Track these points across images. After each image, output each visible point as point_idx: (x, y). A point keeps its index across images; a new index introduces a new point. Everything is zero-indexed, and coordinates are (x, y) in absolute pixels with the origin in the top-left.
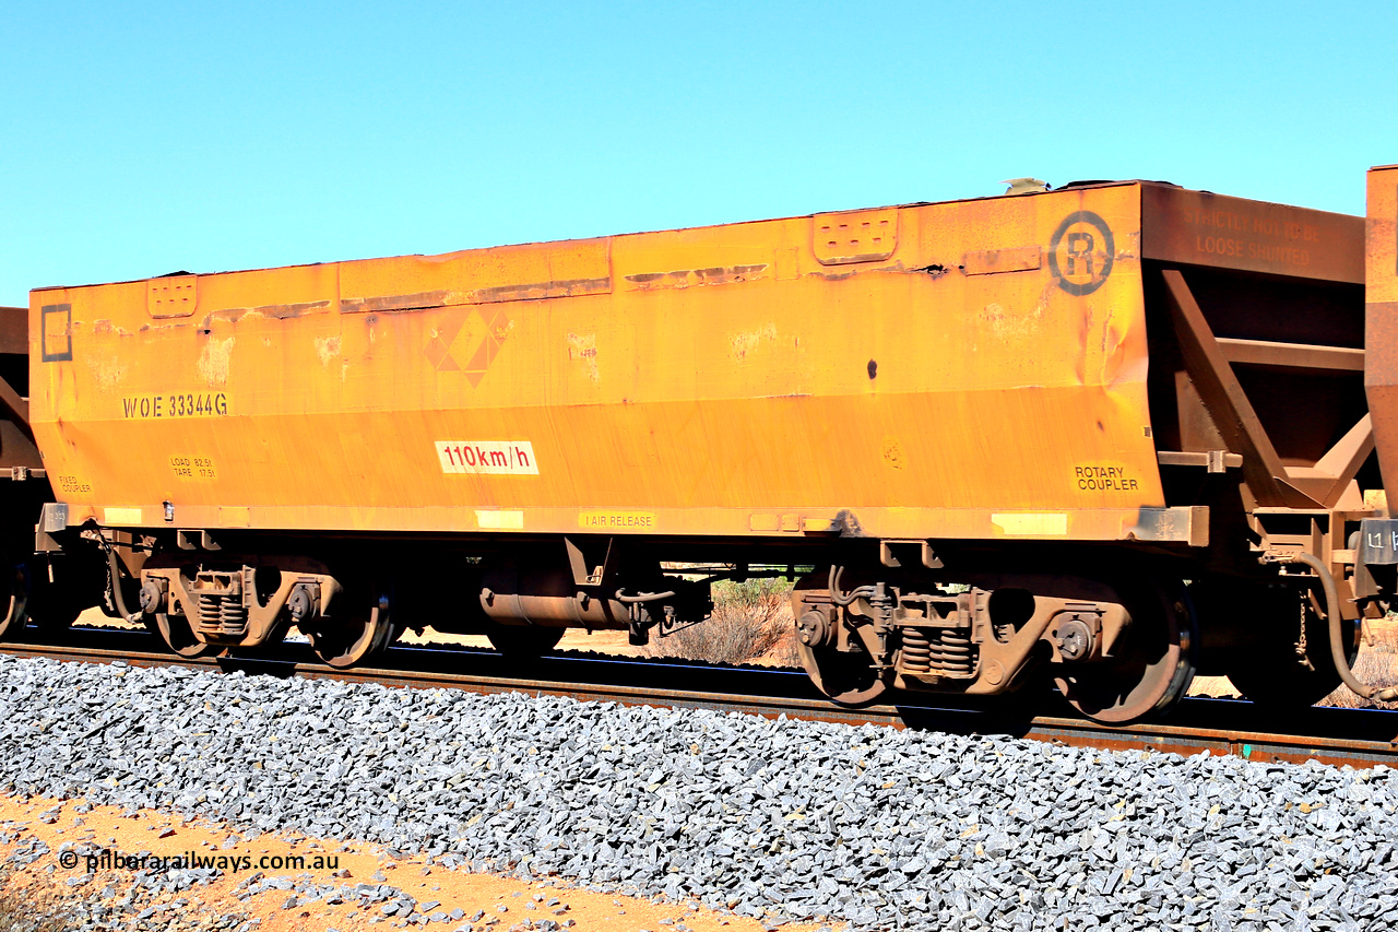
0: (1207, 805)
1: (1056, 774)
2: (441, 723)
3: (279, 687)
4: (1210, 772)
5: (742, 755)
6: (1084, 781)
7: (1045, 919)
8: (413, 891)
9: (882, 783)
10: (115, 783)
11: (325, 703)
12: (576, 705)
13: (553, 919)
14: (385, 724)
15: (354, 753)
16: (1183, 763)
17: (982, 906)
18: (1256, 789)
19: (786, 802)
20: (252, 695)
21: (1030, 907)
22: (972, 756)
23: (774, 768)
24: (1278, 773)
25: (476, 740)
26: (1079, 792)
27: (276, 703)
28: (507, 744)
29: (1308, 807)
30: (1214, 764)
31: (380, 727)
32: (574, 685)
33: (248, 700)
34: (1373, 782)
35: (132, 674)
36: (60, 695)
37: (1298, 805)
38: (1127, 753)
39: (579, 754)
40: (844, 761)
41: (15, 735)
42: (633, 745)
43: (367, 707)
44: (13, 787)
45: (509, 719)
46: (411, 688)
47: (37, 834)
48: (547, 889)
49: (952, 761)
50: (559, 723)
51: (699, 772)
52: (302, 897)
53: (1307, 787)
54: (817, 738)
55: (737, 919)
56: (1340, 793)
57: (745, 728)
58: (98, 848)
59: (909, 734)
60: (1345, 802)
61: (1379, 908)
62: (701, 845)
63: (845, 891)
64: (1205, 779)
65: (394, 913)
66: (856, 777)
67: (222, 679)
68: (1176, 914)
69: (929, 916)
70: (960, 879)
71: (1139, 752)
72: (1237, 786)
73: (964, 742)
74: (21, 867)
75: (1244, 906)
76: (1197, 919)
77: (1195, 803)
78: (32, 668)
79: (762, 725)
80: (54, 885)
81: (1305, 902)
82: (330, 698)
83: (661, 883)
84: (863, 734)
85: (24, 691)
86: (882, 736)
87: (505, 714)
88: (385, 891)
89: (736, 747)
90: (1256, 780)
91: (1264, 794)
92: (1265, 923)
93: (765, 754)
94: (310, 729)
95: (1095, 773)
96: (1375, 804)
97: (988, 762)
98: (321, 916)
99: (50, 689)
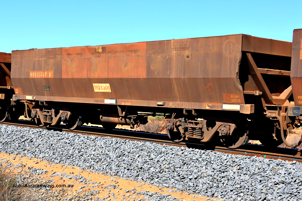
0: (255, 167)
1: (222, 159)
2: (93, 142)
3: (60, 134)
4: (256, 160)
5: (156, 152)
6: (228, 161)
7: (219, 190)
8: (86, 177)
9: (185, 159)
10: (27, 152)
11: (69, 137)
12: (121, 140)
13: (115, 184)
14: (82, 142)
15: (75, 148)
16: (250, 158)
17: (205, 187)
18: (266, 164)
19: (164, 163)
20: (55, 135)
21: (216, 187)
22: (204, 154)
23: (162, 155)
24: (271, 161)
25: (100, 146)
26: (227, 163)
27: (60, 137)
28: (107, 148)
29: (278, 169)
30: (257, 159)
31: (81, 143)
32: (121, 136)
33: (54, 136)
34: (293, 164)
35: (31, 130)
36: (16, 133)
37: (275, 168)
38: (238, 155)
39: (121, 150)
40: (177, 154)
41: (7, 141)
42: (133, 149)
43: (78, 139)
44: (7, 152)
45: (107, 142)
46: (87, 135)
47: (11, 162)
48: (113, 178)
49: (200, 155)
50: (117, 144)
51: (146, 155)
52: (63, 177)
53: (278, 165)
54: (171, 149)
55: (153, 186)
56: (285, 166)
57: (156, 146)
58: (23, 165)
59: (191, 149)
60: (286, 169)
61: (293, 192)
62: (146, 170)
63: (176, 182)
64: (255, 162)
65: (82, 182)
66: (179, 158)
67: (49, 132)
68: (247, 190)
69: (194, 188)
70: (201, 180)
71: (241, 155)
72: (262, 164)
73: (203, 151)
74: (8, 168)
75: (263, 190)
76: (252, 192)
77: (253, 167)
78: (11, 128)
79: (160, 146)
80: (14, 172)
81: (276, 190)
82: (70, 136)
83: (137, 178)
84: (181, 149)
85: (9, 132)
86: (185, 149)
87: (106, 141)
88: (80, 177)
89: (154, 150)
90: (266, 162)
91: (268, 166)
92: (267, 194)
93: (160, 152)
94: (66, 143)
95: (231, 159)
96: (293, 169)
97: (208, 156)
98: (67, 181)
99: (14, 132)
